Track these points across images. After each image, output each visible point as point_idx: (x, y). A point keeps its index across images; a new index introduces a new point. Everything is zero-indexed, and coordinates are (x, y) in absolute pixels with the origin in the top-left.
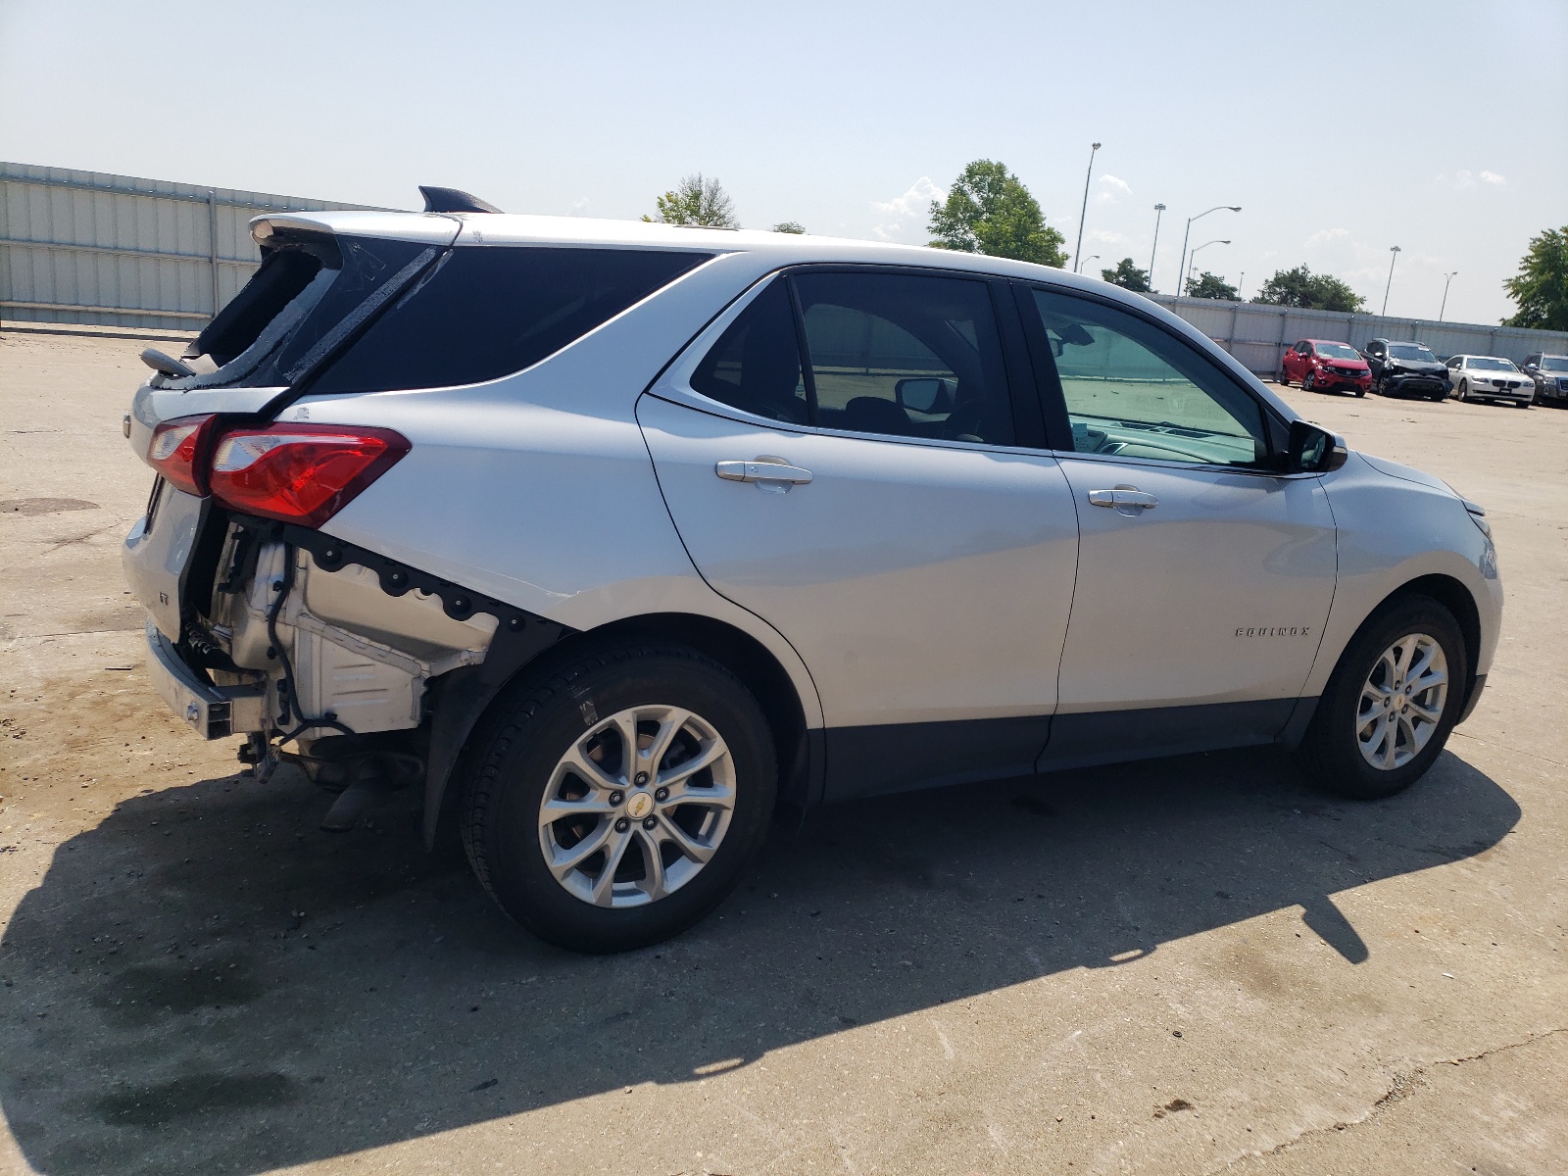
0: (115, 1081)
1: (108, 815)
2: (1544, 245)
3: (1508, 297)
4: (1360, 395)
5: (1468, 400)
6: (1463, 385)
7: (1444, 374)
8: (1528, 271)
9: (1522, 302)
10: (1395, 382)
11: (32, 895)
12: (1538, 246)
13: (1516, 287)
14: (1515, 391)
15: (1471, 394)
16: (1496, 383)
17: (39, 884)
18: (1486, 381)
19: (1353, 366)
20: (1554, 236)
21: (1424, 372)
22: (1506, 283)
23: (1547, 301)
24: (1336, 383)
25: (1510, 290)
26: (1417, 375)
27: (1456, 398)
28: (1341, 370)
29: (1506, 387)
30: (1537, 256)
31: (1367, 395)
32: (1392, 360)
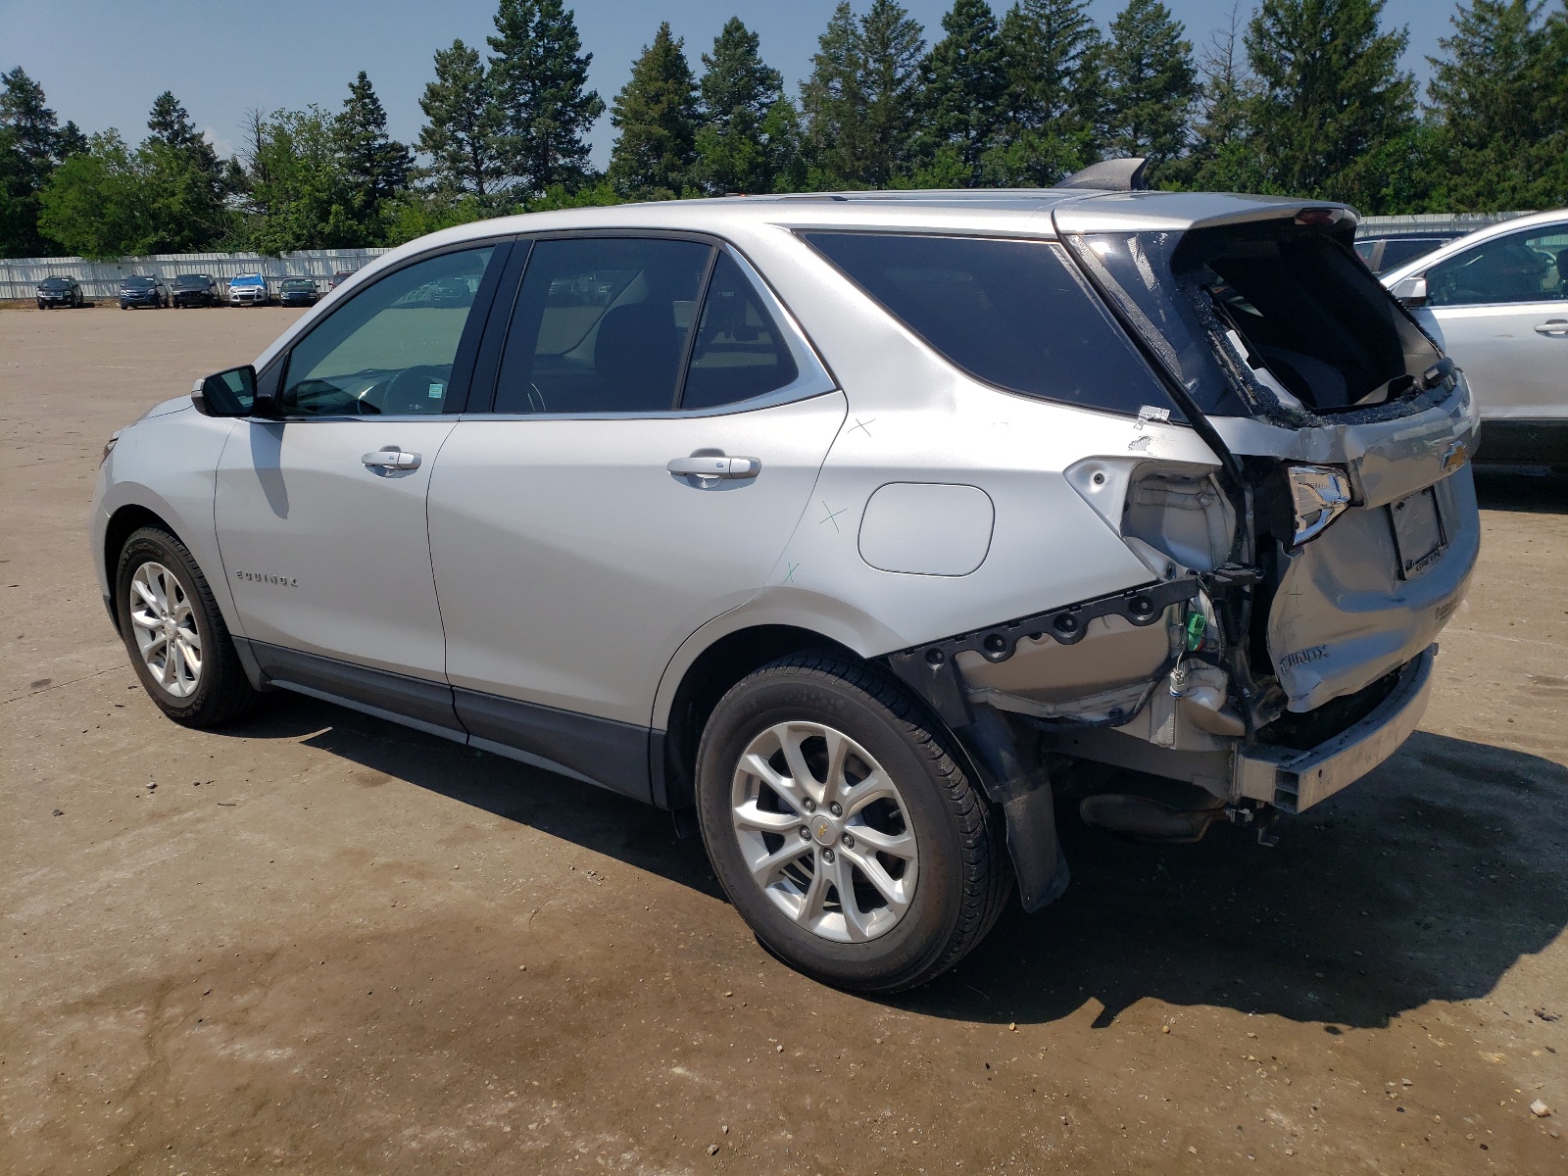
0: (1521, 797)
1: (1407, 1015)
11: (1535, 949)
17: (1524, 957)
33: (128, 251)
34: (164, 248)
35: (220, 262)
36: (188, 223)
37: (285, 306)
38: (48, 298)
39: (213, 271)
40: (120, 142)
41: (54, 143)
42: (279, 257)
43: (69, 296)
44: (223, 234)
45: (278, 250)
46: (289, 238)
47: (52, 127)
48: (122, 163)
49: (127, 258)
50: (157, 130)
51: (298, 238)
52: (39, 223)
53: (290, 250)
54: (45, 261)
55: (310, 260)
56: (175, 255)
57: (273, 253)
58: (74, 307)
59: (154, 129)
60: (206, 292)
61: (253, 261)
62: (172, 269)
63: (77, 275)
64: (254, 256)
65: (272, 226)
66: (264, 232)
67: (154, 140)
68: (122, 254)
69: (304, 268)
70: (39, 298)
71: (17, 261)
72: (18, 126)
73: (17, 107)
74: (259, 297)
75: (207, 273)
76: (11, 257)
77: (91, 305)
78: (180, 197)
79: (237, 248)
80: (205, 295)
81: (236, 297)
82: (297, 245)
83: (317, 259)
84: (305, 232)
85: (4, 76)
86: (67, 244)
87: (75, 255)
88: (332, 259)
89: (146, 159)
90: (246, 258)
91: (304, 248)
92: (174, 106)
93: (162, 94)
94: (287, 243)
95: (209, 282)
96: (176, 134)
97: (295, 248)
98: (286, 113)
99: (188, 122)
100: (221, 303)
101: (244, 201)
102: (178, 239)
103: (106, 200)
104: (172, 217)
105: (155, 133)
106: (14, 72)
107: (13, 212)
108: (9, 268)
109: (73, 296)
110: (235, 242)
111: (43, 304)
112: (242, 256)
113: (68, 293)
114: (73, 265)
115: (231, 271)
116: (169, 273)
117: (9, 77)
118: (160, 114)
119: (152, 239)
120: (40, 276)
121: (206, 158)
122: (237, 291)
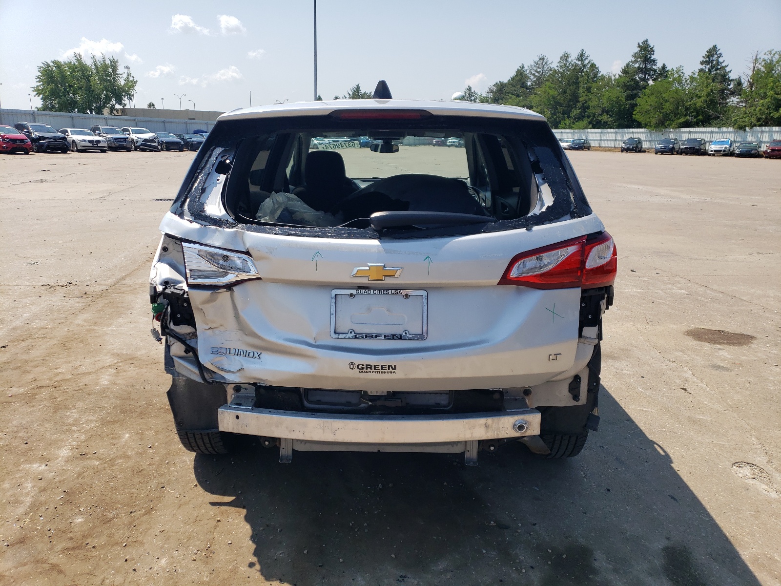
2: (45, 70)
3: (35, 96)
4: (27, 153)
5: (78, 151)
6: (74, 144)
7: (64, 139)
8: (41, 83)
9: (44, 99)
10: (42, 145)
12: (43, 71)
13: (38, 91)
14: (99, 145)
15: (79, 148)
16: (90, 141)
18: (85, 141)
19: (19, 138)
20: (48, 65)
21: (55, 138)
22: (33, 89)
23: (56, 98)
24: (13, 148)
25: (36, 93)
26: (52, 140)
27: (72, 151)
28: (14, 140)
29: (95, 143)
30: (43, 76)
31: (30, 153)
32: (36, 133)
33: (669, 125)
34: (687, 125)
35: (712, 132)
36: (702, 112)
37: (736, 157)
38: (626, 147)
39: (707, 137)
40: (682, 73)
41: (653, 75)
42: (745, 130)
43: (635, 147)
44: (718, 117)
45: (745, 126)
46: (754, 120)
47: (654, 67)
48: (680, 82)
49: (668, 130)
50: (704, 65)
51: (759, 120)
52: (634, 113)
53: (752, 126)
54: (631, 130)
55: (762, 132)
56: (690, 129)
57: (742, 128)
58: (636, 152)
59: (702, 65)
60: (698, 148)
61: (730, 132)
62: (686, 135)
63: (643, 137)
64: (731, 129)
65: (746, 113)
66: (741, 117)
67: (701, 70)
68: (665, 127)
69: (758, 136)
70: (622, 147)
71: (620, 130)
72: (639, 68)
73: (641, 58)
74: (724, 151)
75: (702, 138)
76: (618, 128)
77: (645, 152)
78: (702, 99)
79: (724, 125)
80: (697, 149)
81: (712, 151)
82: (757, 124)
83: (766, 132)
84: (763, 116)
85: (639, 44)
86: (643, 122)
87: (645, 128)
88: (775, 132)
89: (692, 79)
90: (726, 130)
91: (760, 126)
92: (716, 52)
93: (711, 46)
94: (752, 122)
95: (702, 142)
96: (712, 67)
97: (755, 125)
98: (773, 52)
99: (721, 60)
100: (705, 153)
101: (738, 100)
102: (695, 120)
103: (666, 101)
104: (695, 109)
105: (703, 67)
106: (644, 42)
107: (625, 108)
108: (616, 133)
109: (637, 147)
110: (724, 122)
111: (623, 150)
112: (725, 129)
113: (635, 145)
114: (643, 133)
115: (716, 138)
116: (685, 137)
117: (641, 44)
118: (708, 57)
119: (682, 120)
120: (627, 137)
121: (725, 78)
122: (714, 147)
